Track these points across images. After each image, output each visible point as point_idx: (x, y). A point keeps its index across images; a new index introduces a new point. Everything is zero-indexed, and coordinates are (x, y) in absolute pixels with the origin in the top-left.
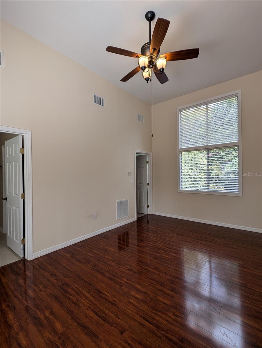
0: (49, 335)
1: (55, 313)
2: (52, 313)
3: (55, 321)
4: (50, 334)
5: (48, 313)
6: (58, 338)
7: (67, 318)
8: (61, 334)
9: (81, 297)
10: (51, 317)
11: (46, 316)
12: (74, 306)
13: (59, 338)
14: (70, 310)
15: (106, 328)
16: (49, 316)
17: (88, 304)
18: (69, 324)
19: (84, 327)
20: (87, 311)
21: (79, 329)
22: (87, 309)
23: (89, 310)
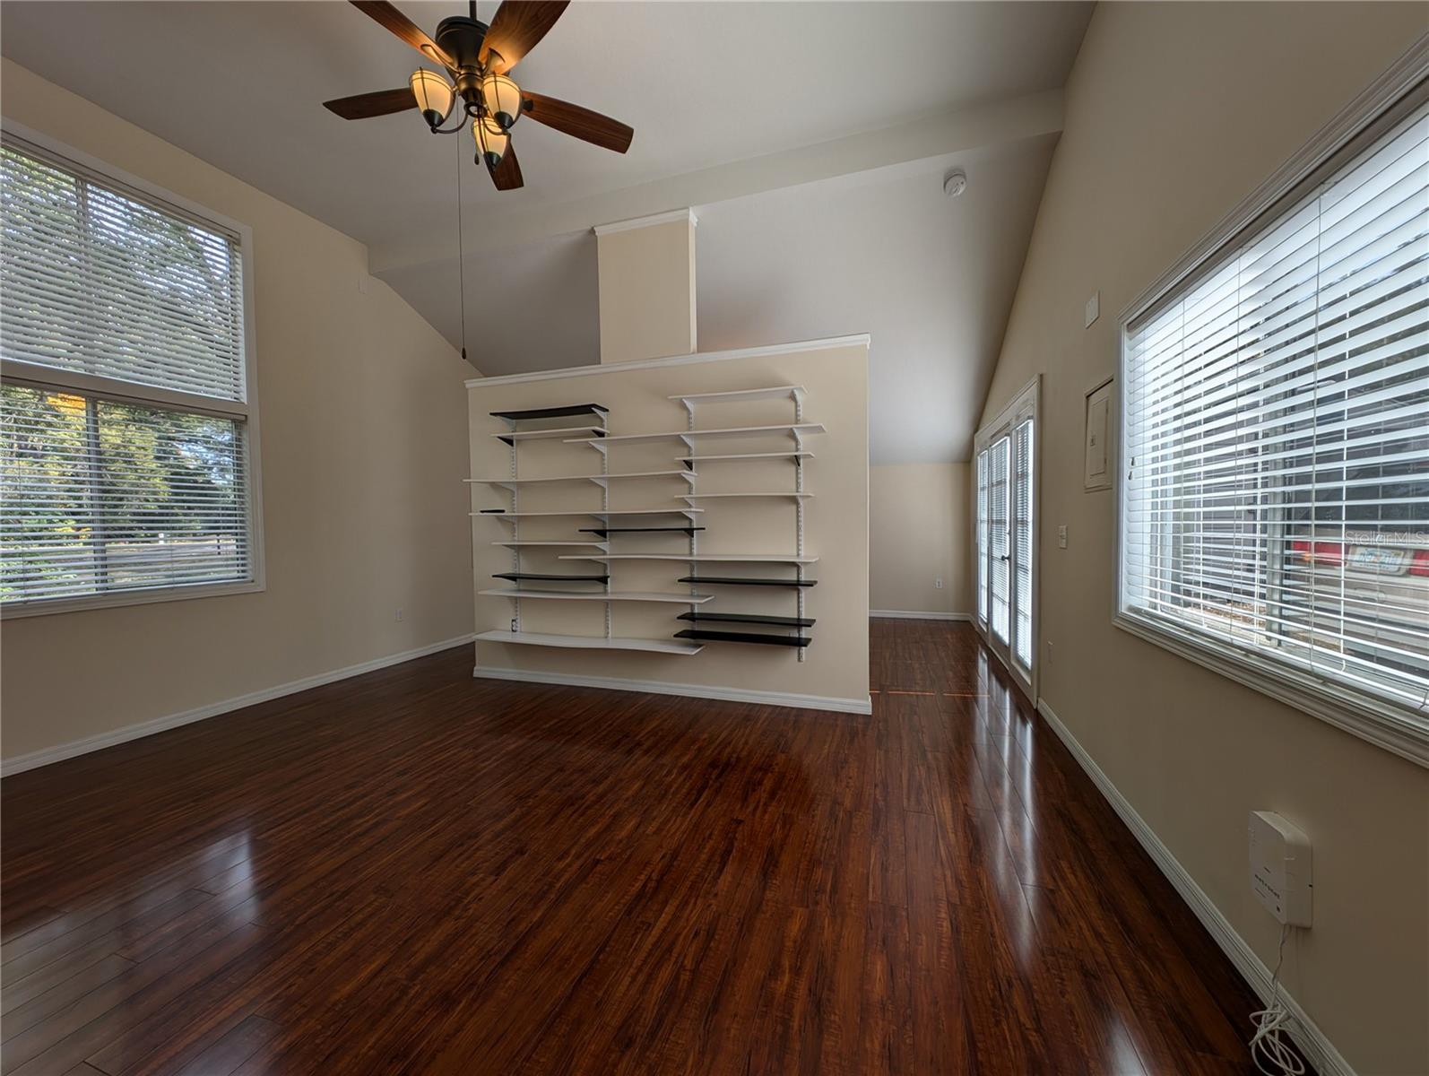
0: (826, 926)
1: (770, 963)
2: (774, 972)
3: (789, 944)
4: (823, 928)
5: (782, 982)
6: (819, 906)
7: (765, 922)
8: (807, 907)
9: (679, 935)
10: (786, 964)
11: (791, 977)
12: (721, 932)
13: (817, 903)
14: (741, 931)
15: (745, 844)
16: (787, 971)
17: (695, 903)
18: (776, 907)
19: (765, 876)
20: (720, 893)
21: (774, 882)
22: (716, 895)
23: (715, 892)
